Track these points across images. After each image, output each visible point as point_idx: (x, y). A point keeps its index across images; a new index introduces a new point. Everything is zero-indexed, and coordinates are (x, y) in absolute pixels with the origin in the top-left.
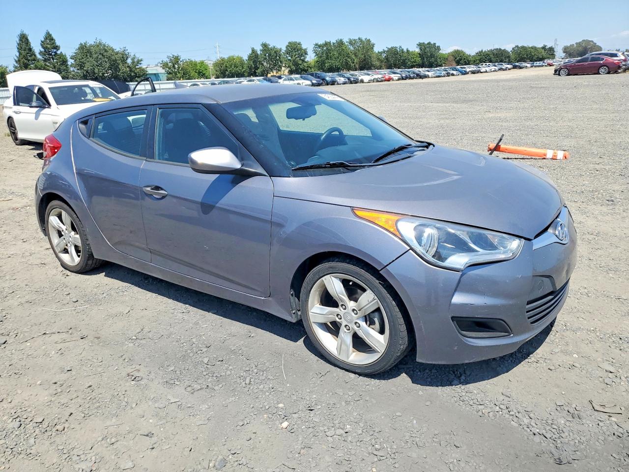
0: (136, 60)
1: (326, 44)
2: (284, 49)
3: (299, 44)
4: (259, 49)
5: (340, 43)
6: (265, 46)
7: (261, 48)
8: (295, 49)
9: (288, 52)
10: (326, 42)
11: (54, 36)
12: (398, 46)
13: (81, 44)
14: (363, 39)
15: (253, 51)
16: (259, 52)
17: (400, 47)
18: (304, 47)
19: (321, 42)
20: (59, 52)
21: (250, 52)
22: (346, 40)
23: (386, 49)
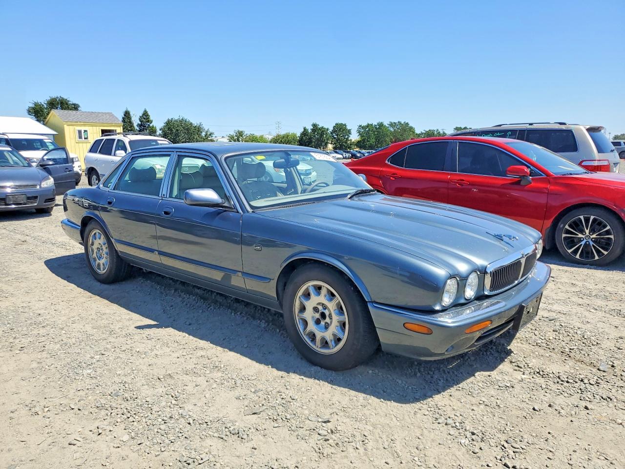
0: (209, 133)
1: (368, 126)
2: (331, 129)
3: (345, 125)
4: (310, 128)
5: (381, 125)
6: (314, 125)
7: (312, 128)
8: (341, 129)
9: (334, 131)
10: (368, 124)
11: (149, 113)
12: (435, 129)
13: (168, 120)
14: (402, 123)
15: (305, 129)
16: (310, 131)
17: (437, 130)
18: (348, 128)
19: (364, 124)
20: (151, 125)
21: (303, 130)
22: (386, 123)
23: (424, 132)
